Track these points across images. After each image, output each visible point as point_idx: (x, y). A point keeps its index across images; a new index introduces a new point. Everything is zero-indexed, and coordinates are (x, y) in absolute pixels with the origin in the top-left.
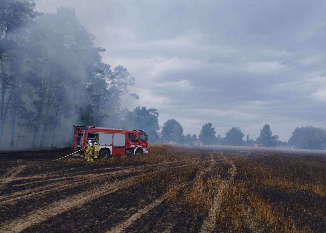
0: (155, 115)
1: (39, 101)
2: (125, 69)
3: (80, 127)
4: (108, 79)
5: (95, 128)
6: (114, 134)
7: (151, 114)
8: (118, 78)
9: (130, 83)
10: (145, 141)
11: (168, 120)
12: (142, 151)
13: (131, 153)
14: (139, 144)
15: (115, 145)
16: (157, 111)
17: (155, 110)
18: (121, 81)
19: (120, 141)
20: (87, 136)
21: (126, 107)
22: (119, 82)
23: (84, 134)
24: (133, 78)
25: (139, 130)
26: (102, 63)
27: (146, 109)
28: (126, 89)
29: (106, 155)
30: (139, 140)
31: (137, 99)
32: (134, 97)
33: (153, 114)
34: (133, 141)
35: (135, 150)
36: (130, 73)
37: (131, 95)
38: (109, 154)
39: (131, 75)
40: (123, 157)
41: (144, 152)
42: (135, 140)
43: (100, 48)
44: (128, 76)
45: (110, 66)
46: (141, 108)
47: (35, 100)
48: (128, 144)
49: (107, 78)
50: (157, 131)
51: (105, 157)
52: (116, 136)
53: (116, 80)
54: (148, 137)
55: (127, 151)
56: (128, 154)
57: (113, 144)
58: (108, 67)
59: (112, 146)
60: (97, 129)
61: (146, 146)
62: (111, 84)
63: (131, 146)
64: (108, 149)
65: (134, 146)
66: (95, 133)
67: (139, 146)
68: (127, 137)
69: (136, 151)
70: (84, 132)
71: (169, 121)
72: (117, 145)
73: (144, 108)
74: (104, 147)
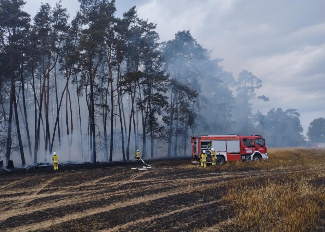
0: (295, 115)
1: (167, 117)
2: (250, 72)
3: (195, 136)
4: (232, 86)
5: (208, 136)
6: (227, 141)
7: (290, 115)
8: (243, 83)
9: (257, 86)
10: (263, 146)
11: (313, 120)
12: (261, 157)
13: (248, 158)
14: (256, 149)
15: (230, 151)
16: (296, 111)
17: (295, 110)
18: (247, 85)
19: (234, 147)
20: (201, 144)
21: (258, 111)
22: (245, 87)
23: (198, 143)
24: (260, 80)
25: (255, 135)
26: (224, 72)
27: (282, 110)
28: (253, 93)
29: (221, 162)
30: (256, 145)
31: (266, 101)
32: (263, 100)
33: (293, 115)
34: (249, 147)
35: (252, 156)
36: (255, 76)
37: (260, 97)
38: (224, 160)
39: (257, 78)
40: (238, 163)
41: (263, 158)
42: (251, 145)
43: (218, 58)
44: (254, 79)
45: (232, 74)
46: (276, 110)
47: (164, 116)
48: (244, 149)
49: (230, 86)
50: (300, 133)
51: (221, 163)
52: (229, 142)
53: (242, 85)
54: (265, 141)
55: (242, 157)
56: (244, 160)
57: (227, 151)
58: (230, 74)
59: (226, 153)
60: (209, 138)
61: (265, 151)
62: (237, 90)
63: (247, 152)
64: (223, 156)
65: (250, 152)
66: (208, 141)
67: (256, 151)
68: (241, 143)
69: (254, 157)
70: (197, 141)
71: (315, 120)
72: (232, 152)
73: (279, 110)
74: (218, 154)
